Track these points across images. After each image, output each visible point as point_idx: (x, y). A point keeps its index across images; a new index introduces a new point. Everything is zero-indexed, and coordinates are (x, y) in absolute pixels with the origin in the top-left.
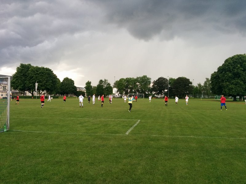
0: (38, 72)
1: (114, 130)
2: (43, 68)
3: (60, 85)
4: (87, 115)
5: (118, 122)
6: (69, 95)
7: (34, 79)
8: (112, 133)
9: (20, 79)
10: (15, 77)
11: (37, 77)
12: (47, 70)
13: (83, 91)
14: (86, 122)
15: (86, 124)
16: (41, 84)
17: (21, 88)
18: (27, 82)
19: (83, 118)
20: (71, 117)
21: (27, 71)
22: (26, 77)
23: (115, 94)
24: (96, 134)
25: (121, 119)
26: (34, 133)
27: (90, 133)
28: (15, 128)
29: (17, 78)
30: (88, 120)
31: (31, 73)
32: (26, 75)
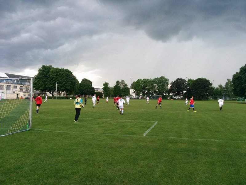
0: (58, 74)
1: (131, 131)
2: (63, 70)
3: (79, 86)
4: (104, 116)
5: (136, 123)
6: (87, 96)
7: (54, 80)
8: (129, 134)
9: (41, 80)
10: (37, 78)
11: (57, 78)
12: (66, 72)
13: (101, 92)
14: (103, 123)
15: (103, 125)
16: (61, 85)
17: (42, 88)
18: (48, 83)
19: (100, 118)
20: (89, 117)
21: (48, 72)
22: (47, 78)
23: (132, 95)
24: (113, 135)
25: (138, 120)
26: (54, 132)
27: (107, 134)
28: (37, 127)
29: (38, 79)
30: (106, 121)
31: (51, 75)
32: (47, 76)
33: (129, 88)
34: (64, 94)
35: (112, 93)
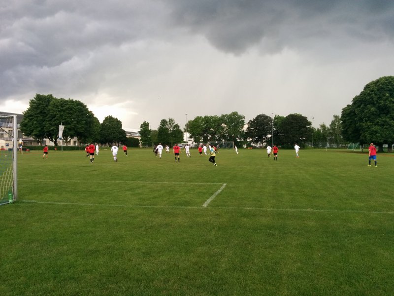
0: (64, 108)
1: (184, 199)
2: (72, 101)
3: (100, 128)
4: (142, 177)
5: (192, 186)
7: (57, 119)
8: (181, 204)
9: (35, 119)
10: (28, 115)
11: (61, 116)
12: (77, 105)
13: (136, 138)
14: (139, 188)
15: (140, 191)
16: (69, 126)
17: (37, 133)
18: (47, 124)
19: (134, 181)
20: (115, 179)
21: (47, 106)
22: (45, 115)
23: (187, 142)
24: (155, 207)
25: (197, 182)
26: (57, 205)
27: (145, 205)
28: (27, 197)
29: (31, 118)
30: (143, 184)
31: (52, 110)
32: (45, 113)
33: (183, 130)
34: (75, 142)
35: (155, 140)
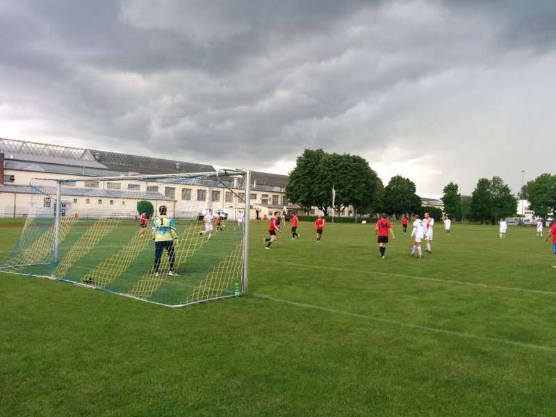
0: (337, 167)
1: (520, 325)
2: (348, 157)
3: (384, 193)
4: (440, 270)
7: (328, 181)
9: (302, 181)
11: (333, 176)
12: (354, 162)
13: (437, 207)
16: (342, 191)
17: (304, 199)
18: (315, 187)
20: (395, 271)
21: (316, 164)
22: (314, 176)
23: (524, 216)
24: (458, 334)
26: (297, 307)
27: (440, 328)
28: (262, 288)
29: (297, 180)
31: (322, 168)
32: (314, 173)
33: (516, 196)
34: (350, 212)
35: (467, 211)
